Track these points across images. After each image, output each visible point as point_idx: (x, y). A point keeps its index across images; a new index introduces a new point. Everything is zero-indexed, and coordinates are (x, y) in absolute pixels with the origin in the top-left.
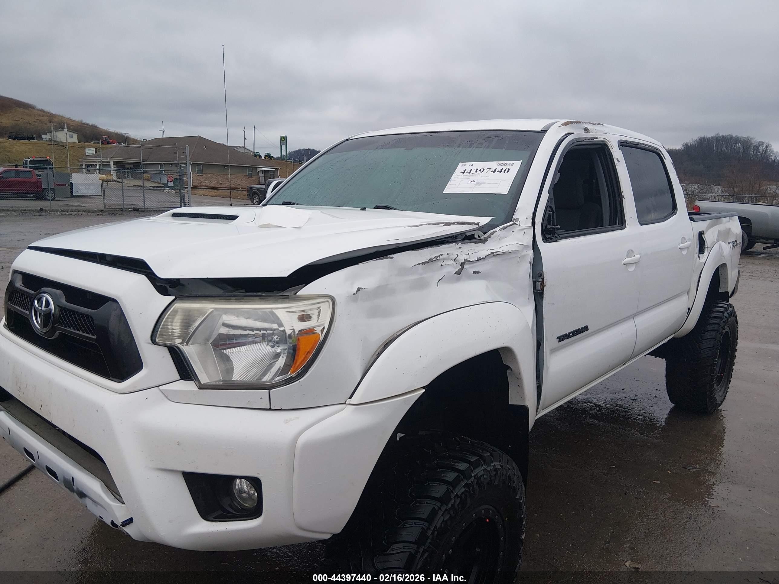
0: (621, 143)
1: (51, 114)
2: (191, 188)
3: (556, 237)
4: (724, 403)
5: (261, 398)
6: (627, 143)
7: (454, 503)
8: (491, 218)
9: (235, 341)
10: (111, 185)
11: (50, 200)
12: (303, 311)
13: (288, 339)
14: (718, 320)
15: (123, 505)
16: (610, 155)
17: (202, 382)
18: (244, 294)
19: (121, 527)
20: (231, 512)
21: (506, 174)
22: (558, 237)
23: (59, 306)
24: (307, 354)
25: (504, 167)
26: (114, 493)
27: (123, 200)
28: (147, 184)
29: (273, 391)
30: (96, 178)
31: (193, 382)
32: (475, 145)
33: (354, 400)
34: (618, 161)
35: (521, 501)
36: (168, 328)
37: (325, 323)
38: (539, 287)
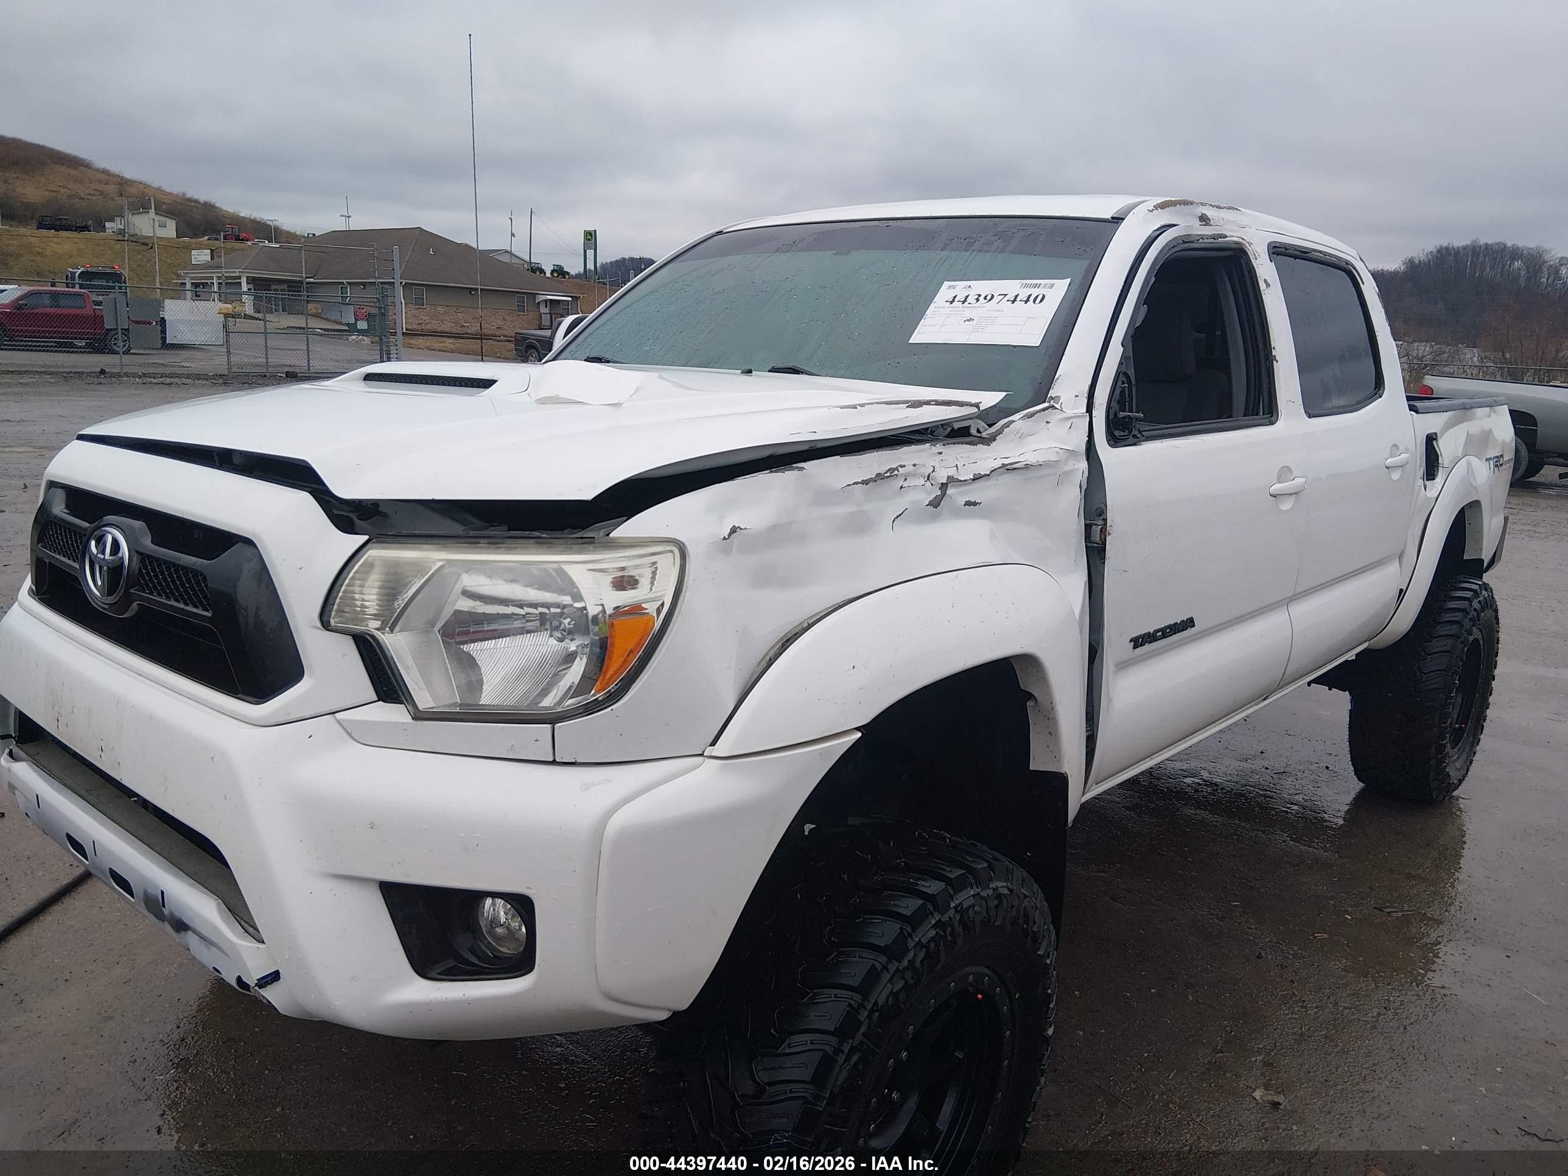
0: (1274, 247)
1: (122, 178)
2: (403, 334)
3: (1135, 436)
4: (1464, 783)
5: (537, 740)
6: (1286, 249)
7: (913, 957)
8: (1004, 394)
9: (486, 628)
10: (243, 325)
11: (121, 353)
12: (623, 569)
13: (591, 626)
14: (1458, 616)
15: (261, 946)
16: (1252, 271)
17: (421, 707)
18: (507, 534)
19: (257, 988)
20: (472, 963)
21: (1037, 305)
22: (1139, 435)
23: (138, 552)
24: (628, 655)
25: (1035, 292)
26: (243, 923)
27: (267, 355)
28: (314, 323)
29: (560, 727)
30: (212, 309)
31: (403, 705)
32: (976, 246)
33: (720, 749)
34: (1268, 285)
35: (1048, 962)
36: (354, 597)
37: (665, 594)
38: (1096, 537)
